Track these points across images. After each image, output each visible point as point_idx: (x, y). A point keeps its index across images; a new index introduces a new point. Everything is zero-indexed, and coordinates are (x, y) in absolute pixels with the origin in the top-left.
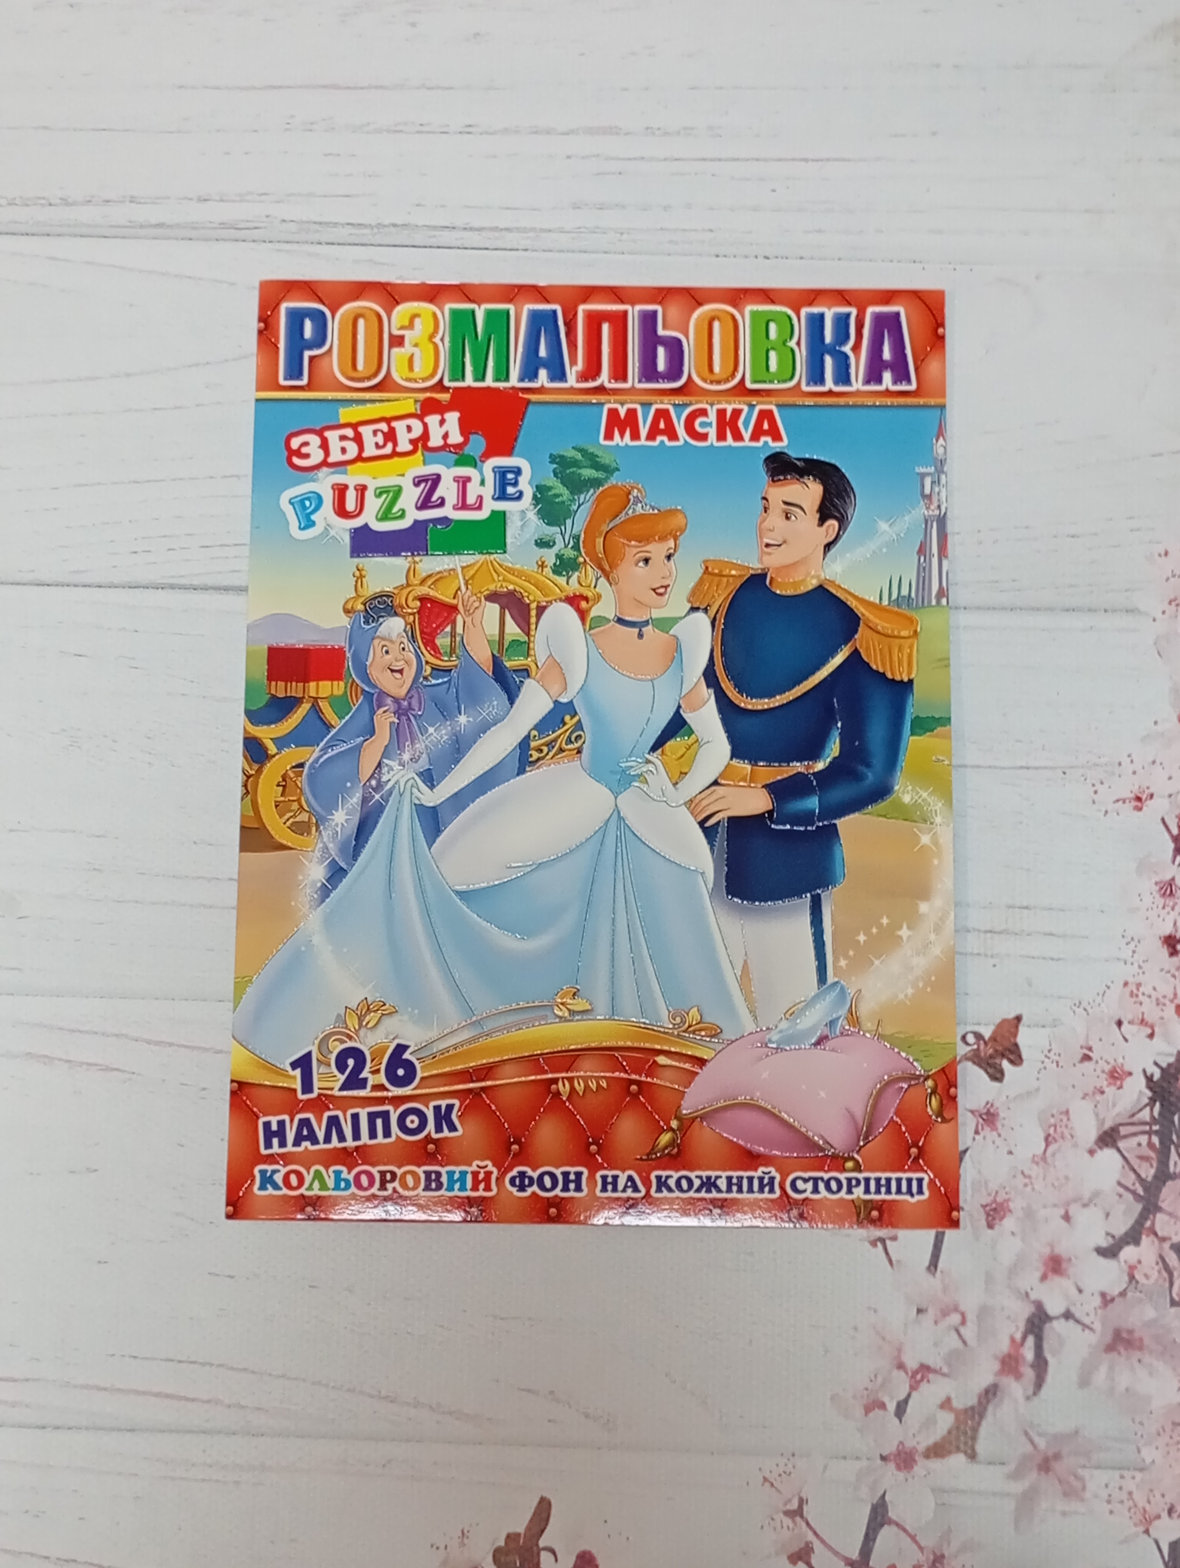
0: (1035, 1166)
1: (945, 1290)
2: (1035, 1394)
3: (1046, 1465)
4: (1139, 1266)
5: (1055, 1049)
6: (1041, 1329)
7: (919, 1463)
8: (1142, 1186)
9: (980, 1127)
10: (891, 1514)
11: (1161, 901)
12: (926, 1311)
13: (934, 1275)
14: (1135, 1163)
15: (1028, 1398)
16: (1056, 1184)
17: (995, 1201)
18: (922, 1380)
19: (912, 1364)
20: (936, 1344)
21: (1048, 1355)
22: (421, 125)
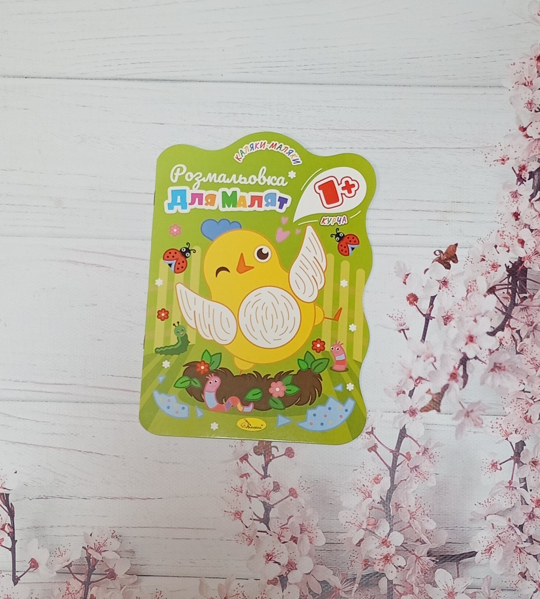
0: (462, 301)
1: (428, 349)
2: (463, 387)
3: (468, 414)
4: (504, 339)
5: (471, 257)
6: (466, 363)
7: (418, 414)
8: (505, 308)
9: (441, 287)
10: (407, 433)
11: (512, 199)
12: (421, 356)
13: (424, 343)
14: (501, 299)
15: (461, 389)
16: (471, 308)
17: (447, 315)
18: (419, 383)
19: (415, 377)
20: (424, 369)
21: (468, 373)
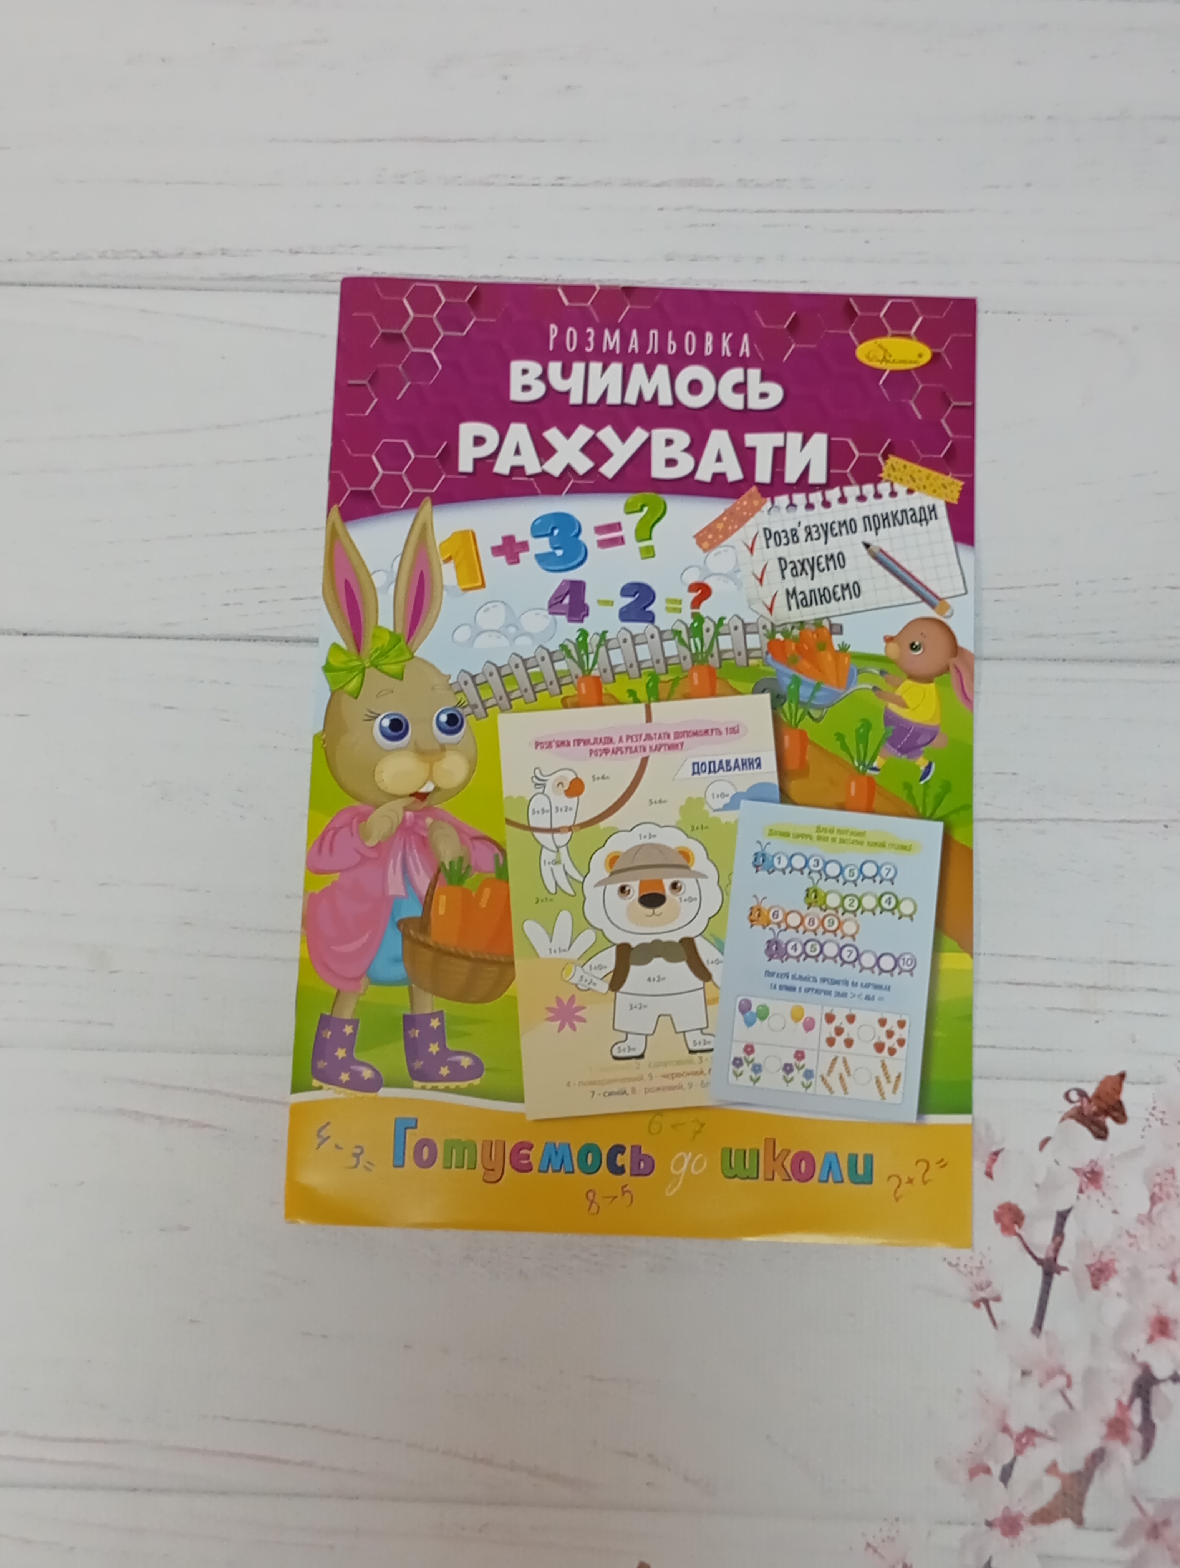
0: (1139, 1225)
1: (1050, 1352)
2: (1143, 1458)
3: (1155, 1531)
5: (1160, 1107)
6: (1148, 1392)
7: (1025, 1529)
9: (1084, 1187)
12: (1031, 1373)
13: (1038, 1336)
15: (1136, 1463)
16: (1162, 1244)
17: (1100, 1261)
18: (1027, 1443)
19: (1017, 1427)
20: (1041, 1408)
21: (1156, 1419)
22: (513, 177)
